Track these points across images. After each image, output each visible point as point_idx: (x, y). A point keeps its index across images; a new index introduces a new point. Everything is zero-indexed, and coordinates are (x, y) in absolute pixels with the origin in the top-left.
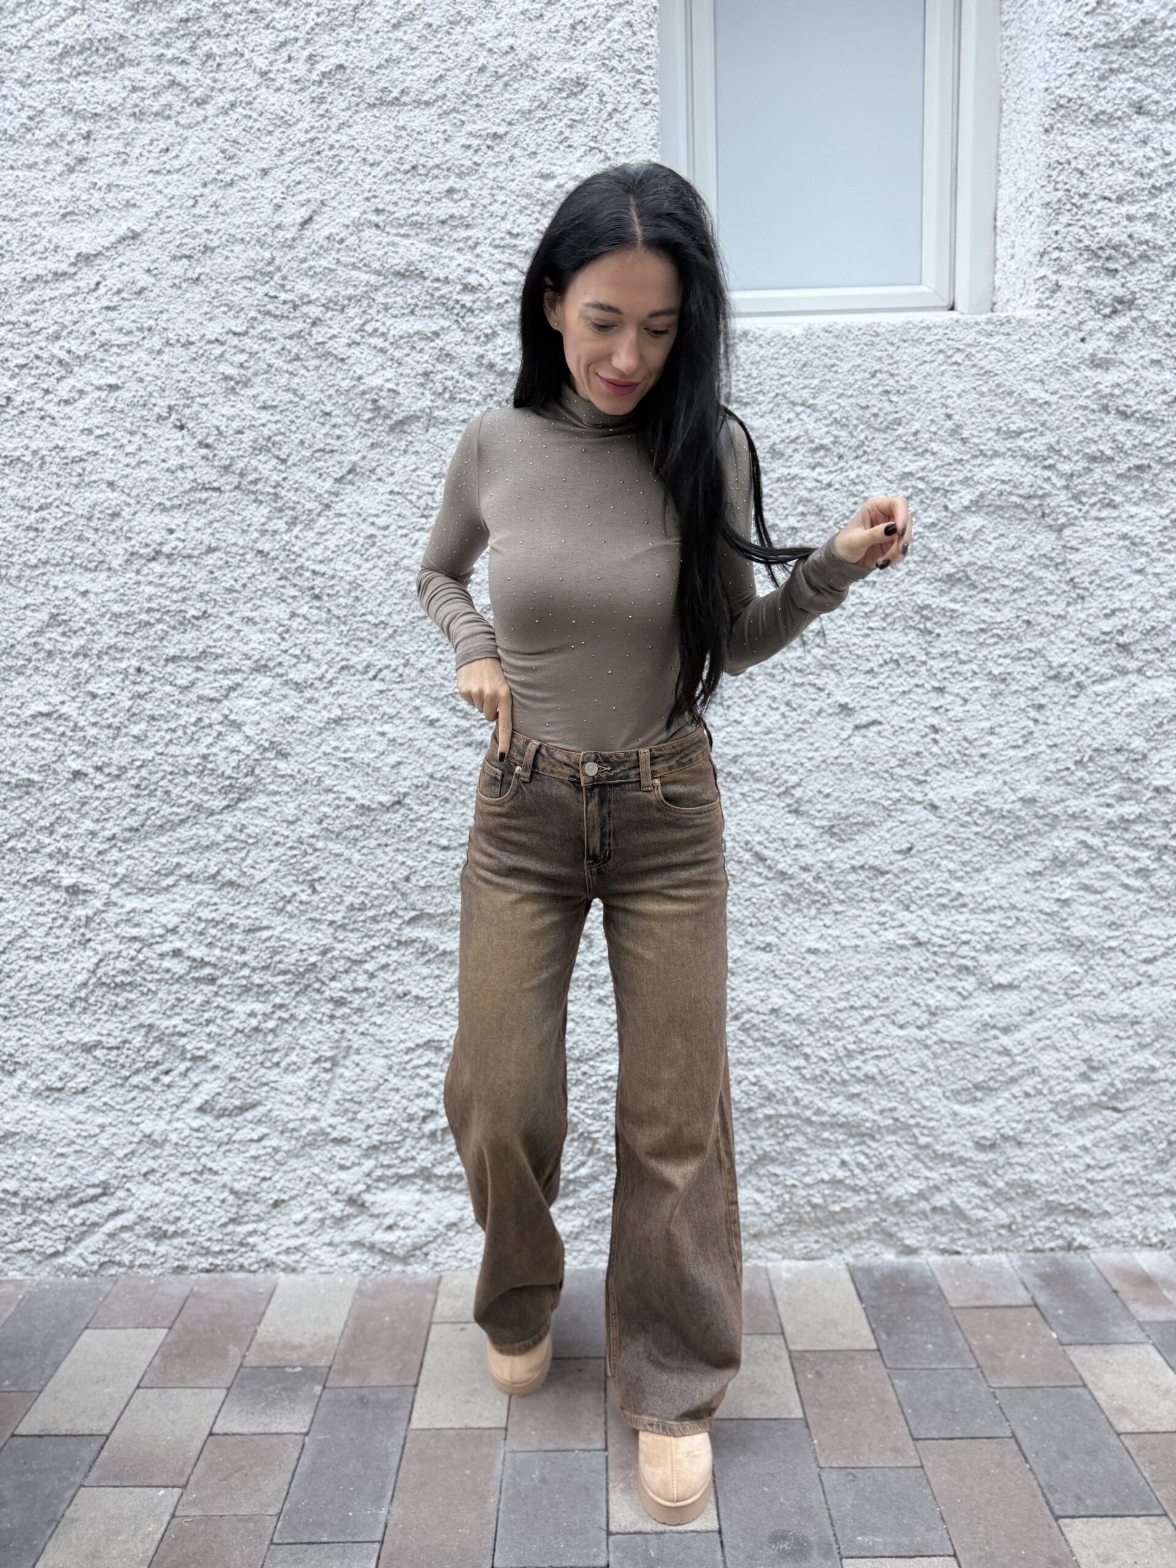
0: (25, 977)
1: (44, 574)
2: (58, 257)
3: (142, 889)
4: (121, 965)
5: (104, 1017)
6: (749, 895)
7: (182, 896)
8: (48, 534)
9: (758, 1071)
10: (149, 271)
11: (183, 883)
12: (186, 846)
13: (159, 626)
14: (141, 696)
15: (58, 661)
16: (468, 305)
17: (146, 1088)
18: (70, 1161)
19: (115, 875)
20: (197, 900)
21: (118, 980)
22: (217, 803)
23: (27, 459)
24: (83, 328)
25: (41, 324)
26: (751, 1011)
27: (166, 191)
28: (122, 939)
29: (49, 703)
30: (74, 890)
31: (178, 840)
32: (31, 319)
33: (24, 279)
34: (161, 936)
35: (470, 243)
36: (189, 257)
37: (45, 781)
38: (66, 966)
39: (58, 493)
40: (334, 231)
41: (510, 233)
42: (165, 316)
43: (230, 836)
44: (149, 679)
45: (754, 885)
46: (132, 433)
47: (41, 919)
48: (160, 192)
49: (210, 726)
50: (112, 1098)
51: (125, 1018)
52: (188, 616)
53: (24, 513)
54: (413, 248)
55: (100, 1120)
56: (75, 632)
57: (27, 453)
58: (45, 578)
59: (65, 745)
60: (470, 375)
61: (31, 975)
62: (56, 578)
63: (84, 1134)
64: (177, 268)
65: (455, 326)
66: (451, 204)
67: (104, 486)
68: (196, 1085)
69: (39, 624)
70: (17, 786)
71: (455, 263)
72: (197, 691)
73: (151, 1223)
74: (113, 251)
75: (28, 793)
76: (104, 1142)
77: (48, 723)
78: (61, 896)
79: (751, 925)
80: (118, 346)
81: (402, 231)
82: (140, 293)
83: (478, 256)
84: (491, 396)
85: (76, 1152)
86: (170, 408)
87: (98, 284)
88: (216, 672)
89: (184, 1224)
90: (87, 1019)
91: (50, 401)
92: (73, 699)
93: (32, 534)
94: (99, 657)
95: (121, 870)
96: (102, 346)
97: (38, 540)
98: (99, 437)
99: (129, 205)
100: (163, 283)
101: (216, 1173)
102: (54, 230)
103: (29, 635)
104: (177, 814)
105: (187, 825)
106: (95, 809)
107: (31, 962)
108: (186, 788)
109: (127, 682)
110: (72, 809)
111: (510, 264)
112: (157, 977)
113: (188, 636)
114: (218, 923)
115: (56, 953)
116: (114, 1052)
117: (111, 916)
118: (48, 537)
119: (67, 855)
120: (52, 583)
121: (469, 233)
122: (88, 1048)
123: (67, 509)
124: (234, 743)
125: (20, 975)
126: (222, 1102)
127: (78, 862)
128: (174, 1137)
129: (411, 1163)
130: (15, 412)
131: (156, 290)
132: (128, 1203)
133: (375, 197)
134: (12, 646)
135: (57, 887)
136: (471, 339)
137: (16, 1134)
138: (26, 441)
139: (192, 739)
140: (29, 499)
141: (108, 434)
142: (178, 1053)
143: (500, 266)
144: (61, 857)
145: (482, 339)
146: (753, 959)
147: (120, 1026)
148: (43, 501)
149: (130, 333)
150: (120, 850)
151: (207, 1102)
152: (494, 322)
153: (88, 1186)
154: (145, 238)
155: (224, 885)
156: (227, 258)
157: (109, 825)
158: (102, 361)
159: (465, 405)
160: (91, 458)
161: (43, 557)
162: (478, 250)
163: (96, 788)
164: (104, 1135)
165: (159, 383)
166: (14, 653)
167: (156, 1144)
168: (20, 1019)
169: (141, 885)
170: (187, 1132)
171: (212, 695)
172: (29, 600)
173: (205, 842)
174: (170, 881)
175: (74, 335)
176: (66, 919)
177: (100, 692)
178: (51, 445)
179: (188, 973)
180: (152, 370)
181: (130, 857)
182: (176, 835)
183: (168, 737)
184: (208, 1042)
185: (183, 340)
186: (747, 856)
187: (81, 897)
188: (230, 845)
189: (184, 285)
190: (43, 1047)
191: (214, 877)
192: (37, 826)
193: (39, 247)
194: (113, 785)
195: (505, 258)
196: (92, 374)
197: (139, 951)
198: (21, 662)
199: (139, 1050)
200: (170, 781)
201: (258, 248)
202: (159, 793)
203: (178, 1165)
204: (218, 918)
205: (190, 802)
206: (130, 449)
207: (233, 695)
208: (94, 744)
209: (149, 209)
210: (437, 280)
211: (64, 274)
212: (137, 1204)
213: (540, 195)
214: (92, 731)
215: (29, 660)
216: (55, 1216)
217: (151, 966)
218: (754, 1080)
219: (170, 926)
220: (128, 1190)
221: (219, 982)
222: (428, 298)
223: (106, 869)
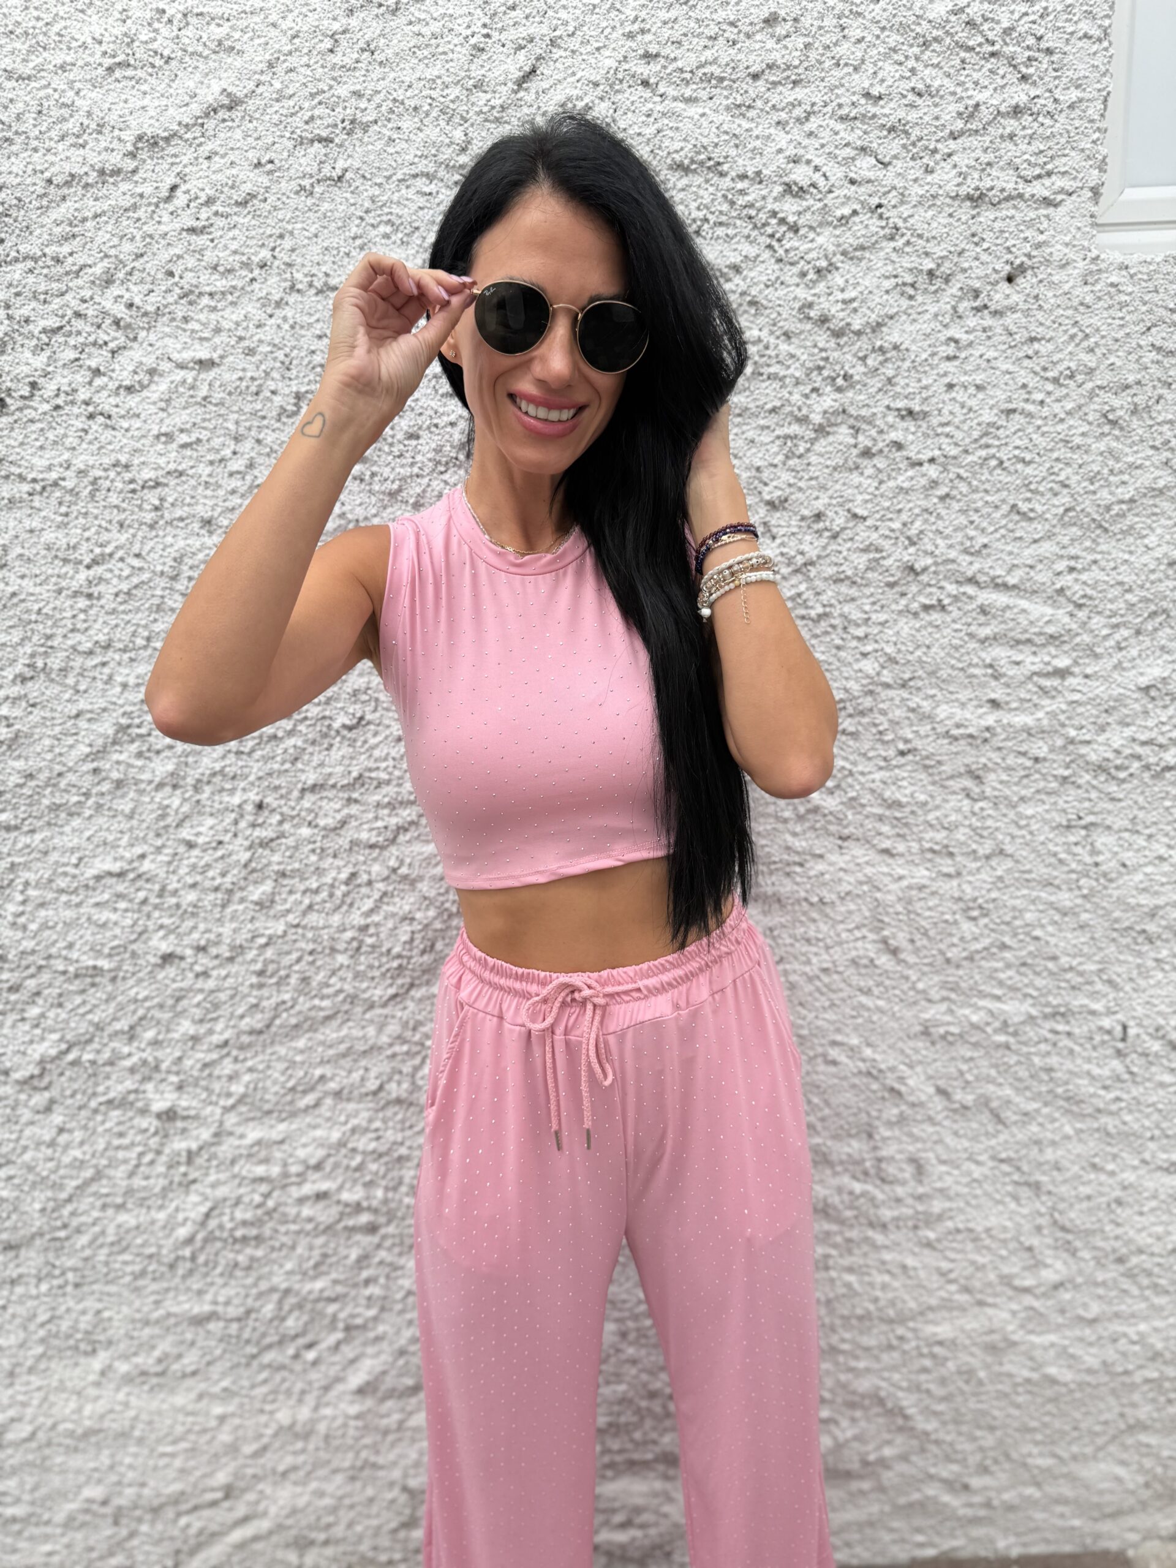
0: (103, 1233)
1: (104, 664)
2: (103, 144)
3: (269, 1113)
4: (239, 1215)
5: (220, 1281)
6: (1154, 1099)
7: (328, 1119)
8: (108, 602)
9: (1143, 1327)
10: (259, 165)
11: (329, 1101)
12: (331, 1052)
13: (292, 741)
14: (264, 844)
15: (132, 794)
16: (791, 219)
17: (282, 1367)
18: (178, 1463)
19: (229, 1095)
20: (349, 1126)
21: (239, 1234)
22: (378, 993)
23: (69, 484)
24: (152, 265)
25: (81, 259)
26: (1140, 1251)
27: (284, 25)
28: (242, 1180)
29: (122, 858)
30: (169, 1115)
31: (322, 1043)
32: (65, 249)
33: (50, 181)
34: (299, 1175)
35: (798, 112)
36: (327, 140)
37: (118, 968)
38: (162, 1216)
39: (123, 538)
40: (575, 92)
41: (867, 95)
42: (287, 243)
43: (399, 1037)
44: (276, 818)
45: (1162, 1085)
46: (237, 439)
47: (121, 1155)
48: (274, 25)
49: (370, 883)
50: (234, 1382)
51: (249, 1281)
52: (336, 725)
53: (68, 569)
54: (704, 122)
55: (218, 1410)
56: (158, 752)
57: (68, 474)
58: (106, 670)
59: (149, 916)
60: (787, 335)
61: (111, 1230)
62: (124, 671)
63: (197, 1428)
64: (307, 160)
65: (766, 255)
66: (771, 44)
67: (196, 526)
68: (353, 1361)
69: (100, 742)
70: (77, 976)
71: (772, 148)
72: (349, 834)
73: (293, 1532)
74: (197, 131)
75: (93, 985)
76: (225, 1437)
77: (121, 888)
78: (149, 1123)
79: (1152, 1138)
80: (211, 294)
81: (688, 93)
82: (244, 204)
83: (811, 134)
84: (820, 369)
85: (186, 1450)
86: (298, 396)
87: (174, 188)
88: (378, 805)
89: (339, 1531)
90: (196, 1284)
91: (103, 388)
92: (159, 850)
93: (82, 603)
94: (196, 788)
95: (237, 1089)
96: (185, 295)
97: (92, 612)
98: (184, 446)
99: (223, 47)
100: (283, 184)
101: (381, 1467)
102: (93, 95)
103: (85, 758)
104: (321, 1009)
105: (335, 1023)
106: (198, 1005)
107: (110, 1212)
108: (333, 973)
109: (243, 824)
110: (161, 1006)
111: (863, 149)
112: (294, 1227)
113: (336, 754)
114: (381, 1156)
115: (144, 1199)
116: (235, 1326)
117: (226, 1149)
118: (110, 606)
119: (157, 1068)
120: (119, 679)
121: (799, 93)
122: (199, 1321)
123: (136, 563)
124: (407, 908)
125: (97, 1229)
126: (389, 1382)
127: (174, 1079)
128: (322, 1428)
129: (651, 1447)
130: (46, 407)
131: (272, 199)
132: (261, 1507)
133: (643, 31)
134: (60, 775)
135: (144, 1112)
136: (790, 274)
137: (100, 1431)
138: (66, 455)
139: (343, 902)
140: (75, 548)
141: (199, 441)
142: (326, 1321)
143: (848, 152)
144: (149, 1071)
145: (812, 276)
146: (1150, 1185)
147: (243, 1292)
148: (98, 551)
149: (229, 271)
150: (236, 1060)
151: (368, 1383)
152: (831, 248)
153: (204, 1491)
154: (251, 105)
155: (388, 1103)
156: (391, 140)
157: (219, 1026)
158: (186, 319)
159: (776, 385)
160: (173, 482)
161: (101, 638)
162: (812, 124)
163: (197, 976)
164: (226, 1428)
165: (280, 355)
166: (63, 784)
167: (297, 1436)
168: (95, 1287)
169: (267, 1107)
170: (339, 1421)
171: (373, 840)
172: (82, 705)
173: (361, 1047)
174: (310, 1099)
175: (137, 275)
176: (159, 1153)
177: (201, 840)
178: (107, 461)
179: (339, 1221)
180: (268, 333)
181: (251, 1070)
182: (320, 1037)
183: (307, 901)
184: (368, 1307)
185: (318, 284)
186: (1156, 1046)
187: (179, 1124)
188: (397, 1049)
189: (318, 189)
190: (133, 1321)
191: (375, 1093)
192: (110, 1030)
193: (72, 126)
194: (223, 973)
195: (855, 137)
196: (169, 341)
197: (267, 1196)
198: (75, 799)
199: (271, 1321)
200: (313, 963)
201: (443, 123)
202: (293, 980)
203: (329, 1462)
204: (383, 1148)
205: (341, 991)
206: (237, 465)
207: (402, 838)
208: (193, 914)
209: (256, 56)
210: (743, 177)
211: (117, 172)
212: (273, 1510)
213: (923, 28)
214: (191, 896)
215: (87, 795)
216: (159, 1527)
217: (284, 1215)
218: (1135, 1338)
219: (313, 1161)
220: (261, 1492)
221: (383, 1231)
222: (725, 207)
223: (217, 1087)
